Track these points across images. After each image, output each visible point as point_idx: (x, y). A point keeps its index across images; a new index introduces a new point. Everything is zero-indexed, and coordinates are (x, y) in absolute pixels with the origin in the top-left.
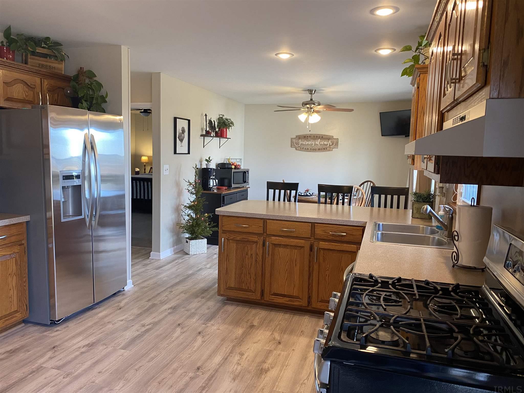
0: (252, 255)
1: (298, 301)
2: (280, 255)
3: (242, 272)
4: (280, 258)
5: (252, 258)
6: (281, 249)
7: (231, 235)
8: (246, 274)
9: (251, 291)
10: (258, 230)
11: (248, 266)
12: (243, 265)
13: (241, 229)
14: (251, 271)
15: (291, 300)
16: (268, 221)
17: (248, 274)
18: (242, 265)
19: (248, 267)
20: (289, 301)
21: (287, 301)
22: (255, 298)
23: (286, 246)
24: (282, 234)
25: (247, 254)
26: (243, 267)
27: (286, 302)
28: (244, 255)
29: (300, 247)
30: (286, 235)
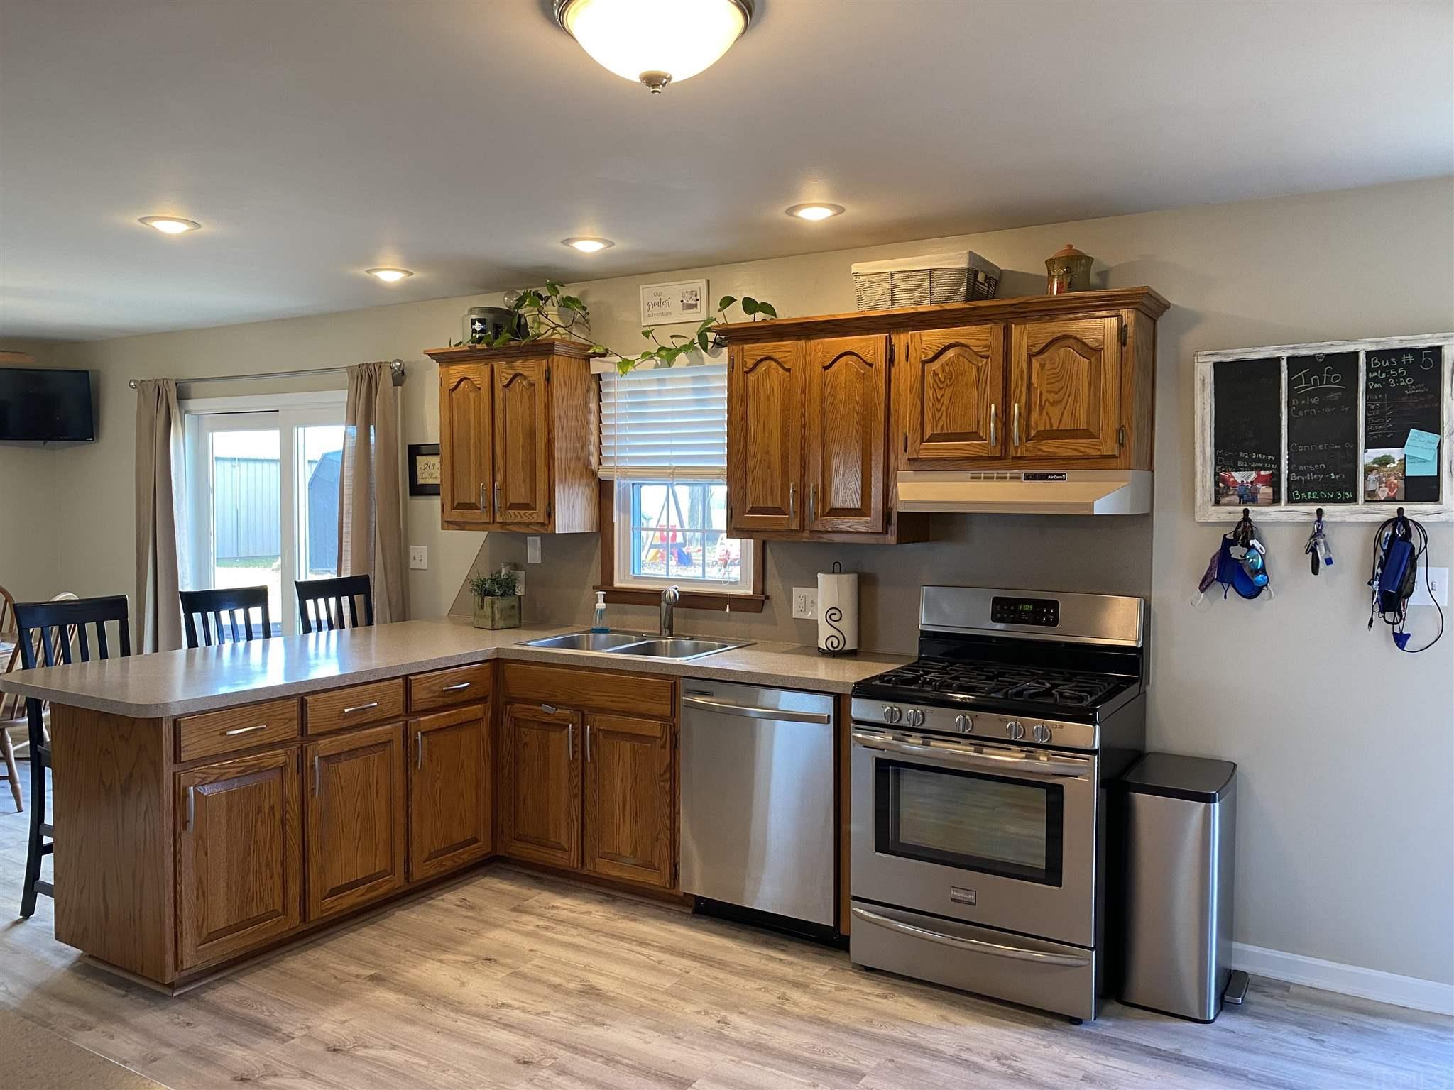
0: (272, 808)
1: (386, 881)
2: (343, 781)
3: (249, 869)
4: (342, 788)
5: (274, 816)
6: (344, 763)
7: (208, 771)
8: (260, 870)
9: (275, 913)
10: (286, 730)
11: (265, 843)
12: (250, 849)
13: (240, 743)
14: (272, 857)
15: (371, 887)
16: (309, 699)
17: (264, 869)
18: (247, 849)
19: (265, 847)
20: (367, 891)
21: (363, 895)
22: (287, 928)
23: (352, 753)
24: (345, 725)
25: (260, 810)
26: (249, 854)
27: (364, 898)
28: (251, 816)
29: (383, 743)
30: (353, 723)
